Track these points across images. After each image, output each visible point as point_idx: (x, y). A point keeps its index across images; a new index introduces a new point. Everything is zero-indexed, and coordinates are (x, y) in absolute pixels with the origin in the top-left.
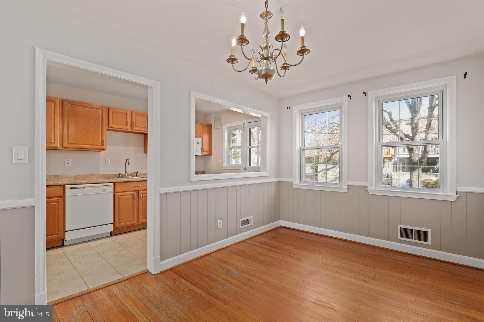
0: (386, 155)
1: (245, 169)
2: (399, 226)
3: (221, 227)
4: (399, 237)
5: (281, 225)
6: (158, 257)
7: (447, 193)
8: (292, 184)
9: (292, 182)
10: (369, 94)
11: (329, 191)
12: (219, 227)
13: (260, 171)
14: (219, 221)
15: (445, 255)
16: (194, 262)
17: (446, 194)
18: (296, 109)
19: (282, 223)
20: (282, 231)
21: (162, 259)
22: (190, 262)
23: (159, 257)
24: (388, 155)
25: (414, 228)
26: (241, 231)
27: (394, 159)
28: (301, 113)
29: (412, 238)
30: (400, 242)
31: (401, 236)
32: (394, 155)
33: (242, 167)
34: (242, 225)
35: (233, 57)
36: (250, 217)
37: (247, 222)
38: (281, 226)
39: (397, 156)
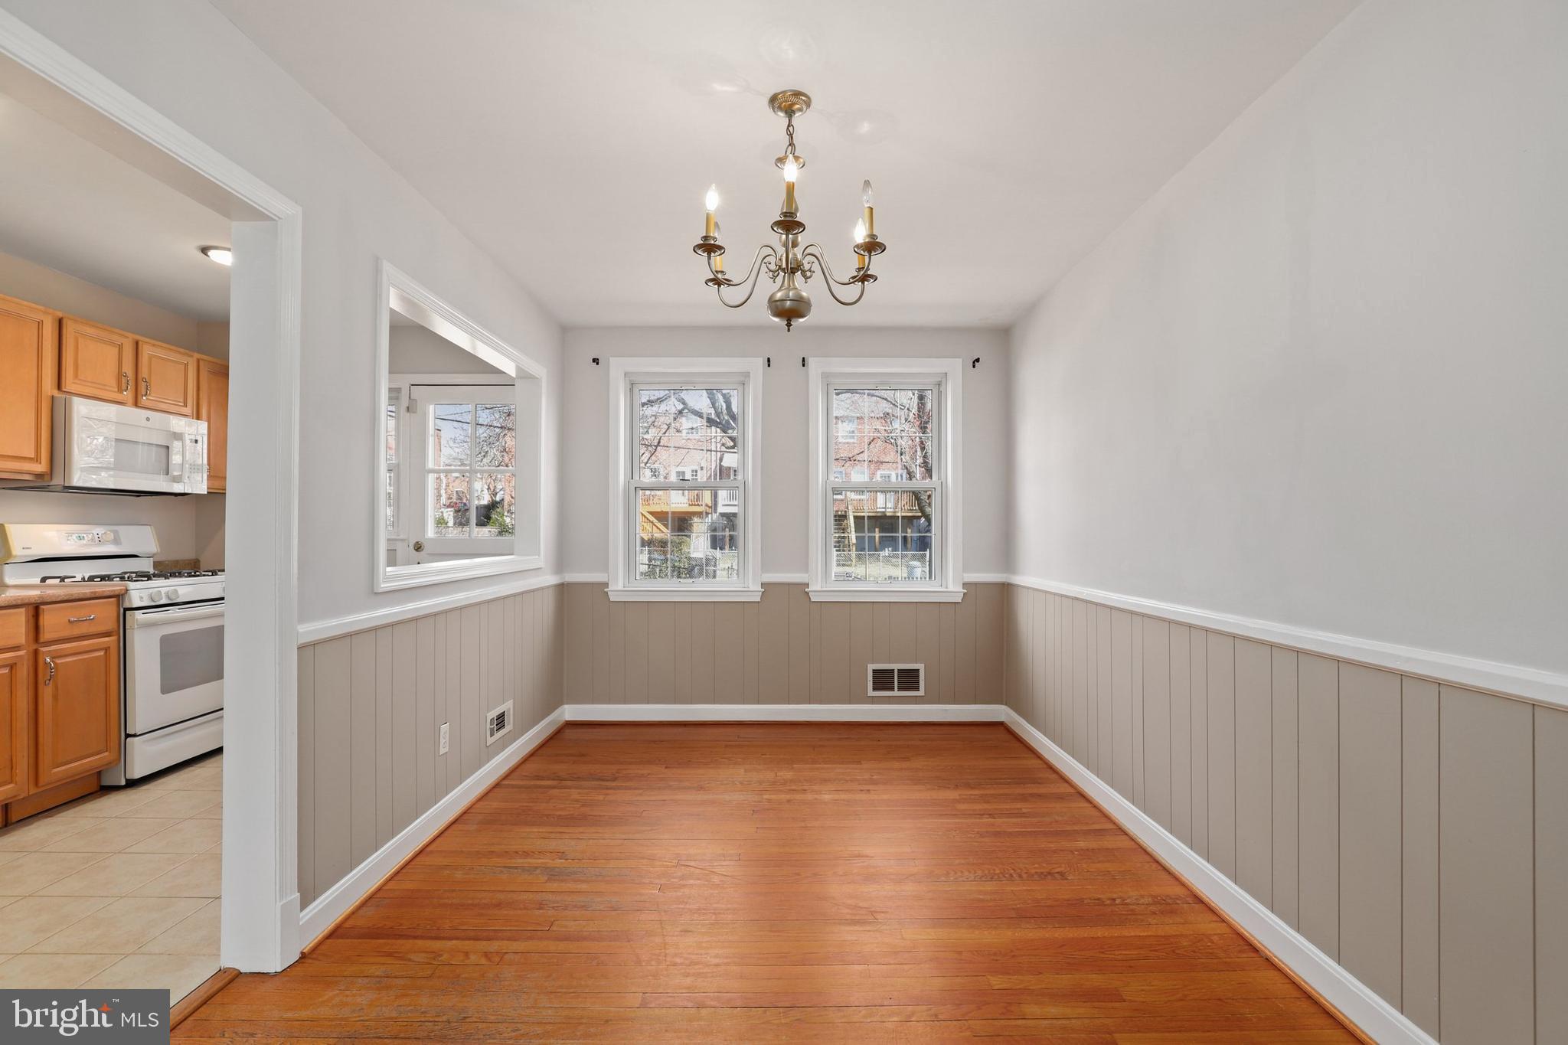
0: (695, 505)
1: (418, 547)
2: (871, 667)
3: (446, 750)
4: (871, 693)
5: (567, 719)
6: (293, 897)
7: (947, 588)
8: (606, 590)
9: (606, 585)
10: (812, 362)
11: (714, 602)
12: (442, 751)
13: (512, 554)
14: (445, 728)
15: (946, 710)
16: (390, 886)
17: (946, 590)
18: (617, 368)
19: (571, 712)
20: (569, 734)
21: (304, 905)
22: (379, 889)
23: (296, 895)
24: (698, 505)
25: (896, 667)
26: (490, 752)
27: (710, 515)
28: (630, 381)
29: (893, 690)
30: (873, 700)
31: (875, 689)
32: (710, 505)
33: (403, 540)
34: (492, 735)
35: (712, 242)
36: (507, 706)
37: (501, 721)
38: (567, 721)
39: (721, 509)
